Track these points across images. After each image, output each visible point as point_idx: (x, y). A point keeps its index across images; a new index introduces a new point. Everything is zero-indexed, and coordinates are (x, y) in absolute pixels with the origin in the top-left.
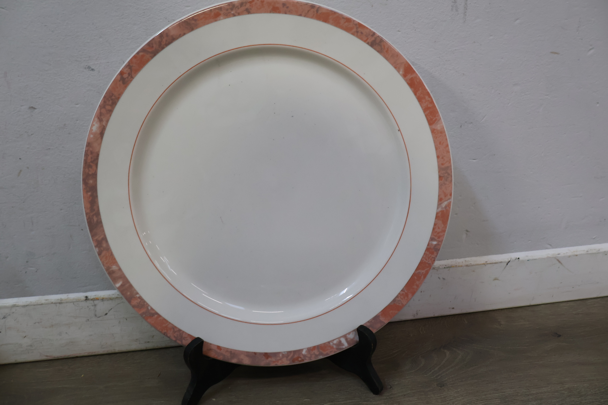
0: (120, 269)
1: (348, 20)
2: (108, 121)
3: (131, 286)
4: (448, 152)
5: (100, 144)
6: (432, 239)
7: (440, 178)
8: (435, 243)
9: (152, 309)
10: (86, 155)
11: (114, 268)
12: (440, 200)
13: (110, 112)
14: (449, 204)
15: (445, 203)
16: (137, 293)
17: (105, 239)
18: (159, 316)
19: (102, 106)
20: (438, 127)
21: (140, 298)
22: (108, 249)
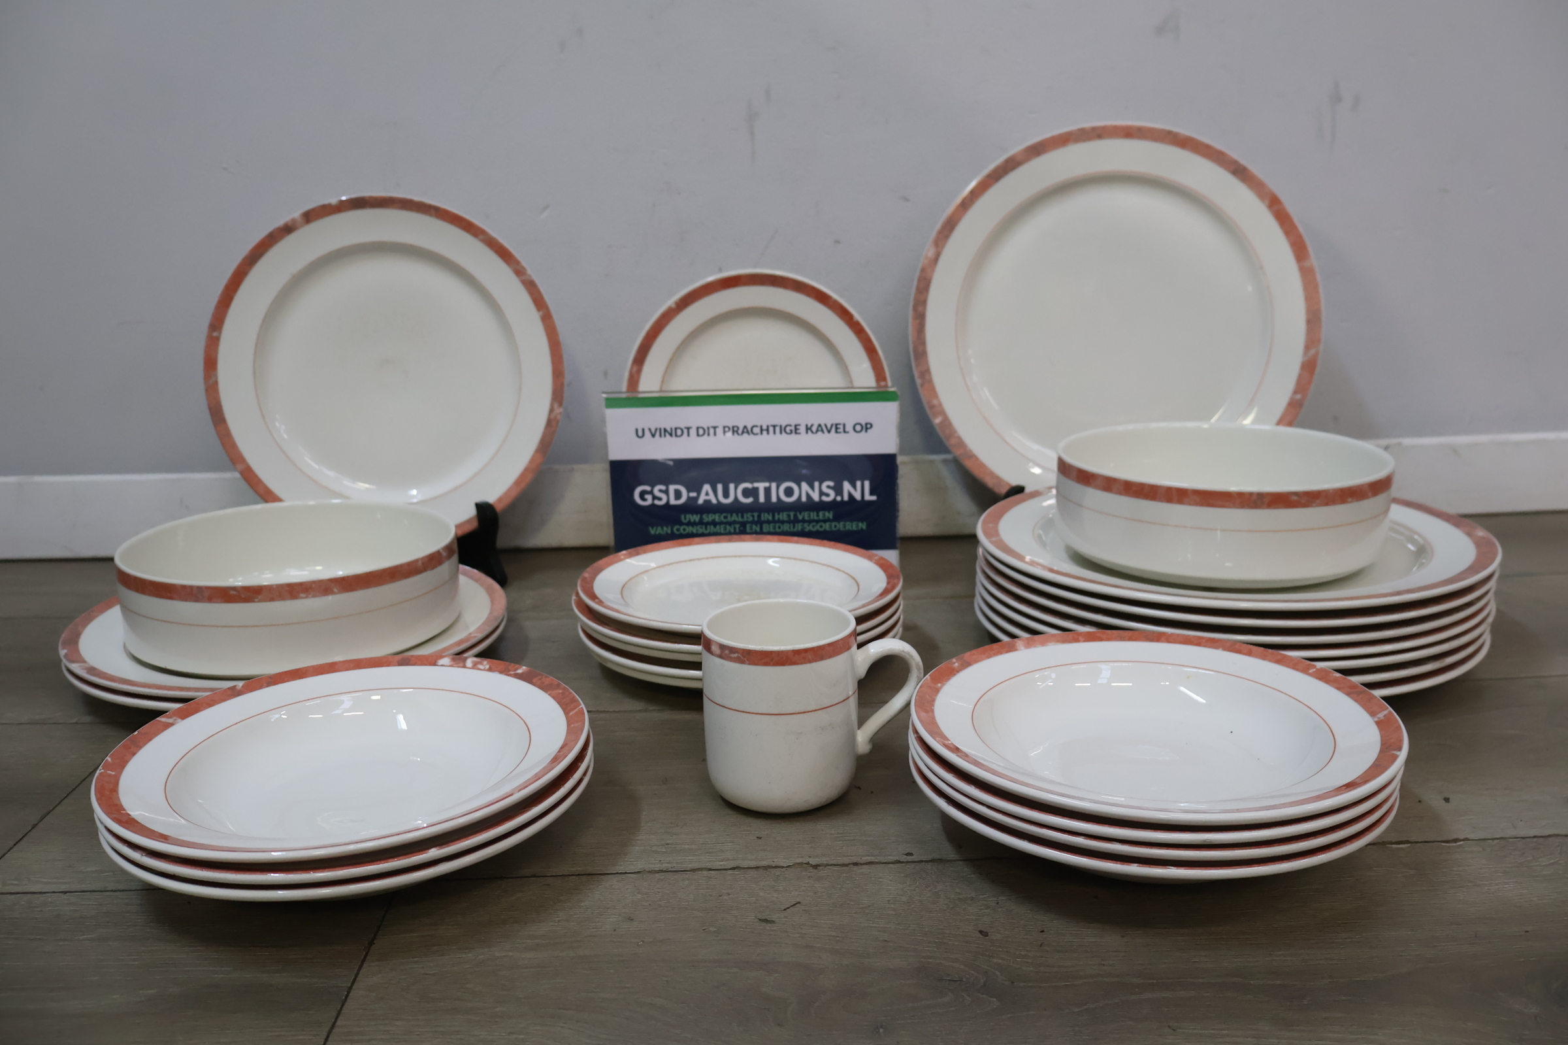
0: (940, 405)
1: (1208, 147)
2: (943, 246)
3: (950, 424)
4: (1317, 292)
5: (933, 271)
6: (1295, 392)
7: (1309, 322)
8: (1298, 397)
9: (971, 451)
10: (919, 280)
11: (935, 402)
12: (1307, 348)
13: (947, 237)
14: (1317, 354)
15: (1313, 351)
16: (956, 432)
17: (928, 371)
18: (977, 459)
19: (940, 232)
20: (1307, 264)
21: (959, 438)
22: (930, 381)
